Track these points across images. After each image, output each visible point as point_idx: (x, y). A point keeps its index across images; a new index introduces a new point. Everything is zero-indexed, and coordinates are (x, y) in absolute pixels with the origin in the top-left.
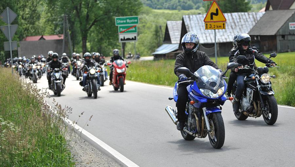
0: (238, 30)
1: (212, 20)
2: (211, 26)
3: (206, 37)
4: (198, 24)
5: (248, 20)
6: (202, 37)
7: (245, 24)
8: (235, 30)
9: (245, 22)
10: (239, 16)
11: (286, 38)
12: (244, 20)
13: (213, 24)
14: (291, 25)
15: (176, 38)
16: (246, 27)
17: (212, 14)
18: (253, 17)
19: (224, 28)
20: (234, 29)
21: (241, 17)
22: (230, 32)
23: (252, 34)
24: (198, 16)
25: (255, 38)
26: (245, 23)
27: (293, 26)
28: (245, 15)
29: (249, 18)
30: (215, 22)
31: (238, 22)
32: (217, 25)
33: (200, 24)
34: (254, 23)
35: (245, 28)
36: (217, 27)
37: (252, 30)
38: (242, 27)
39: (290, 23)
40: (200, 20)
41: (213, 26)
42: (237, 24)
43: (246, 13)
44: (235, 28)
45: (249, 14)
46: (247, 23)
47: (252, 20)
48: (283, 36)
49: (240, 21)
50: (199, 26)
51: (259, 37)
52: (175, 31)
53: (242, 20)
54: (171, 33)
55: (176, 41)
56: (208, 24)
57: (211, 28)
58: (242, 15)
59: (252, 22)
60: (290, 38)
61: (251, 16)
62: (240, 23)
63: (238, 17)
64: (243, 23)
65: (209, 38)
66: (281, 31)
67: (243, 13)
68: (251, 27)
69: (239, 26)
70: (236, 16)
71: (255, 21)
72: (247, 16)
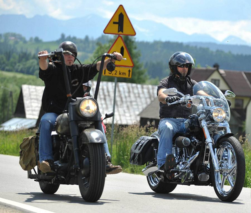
0: (125, 108)
5: (141, 95)
7: (136, 101)
8: (121, 107)
9: (136, 97)
10: (129, 88)
12: (134, 94)
15: (33, 111)
16: (137, 105)
18: (149, 92)
19: (130, 76)
20: (119, 106)
21: (131, 90)
23: (145, 116)
25: (148, 123)
26: (136, 99)
28: (137, 88)
29: (143, 92)
31: (126, 97)
32: (120, 71)
34: (149, 101)
35: (135, 107)
36: (120, 74)
37: (144, 110)
38: (132, 105)
42: (124, 100)
43: (139, 86)
44: (121, 105)
45: (142, 88)
46: (138, 100)
47: (147, 95)
49: (129, 96)
51: (154, 122)
52: (33, 101)
53: (132, 95)
54: (26, 102)
55: (33, 115)
57: (110, 75)
58: (133, 88)
59: (146, 98)
61: (146, 91)
62: (128, 99)
63: (126, 90)
64: (133, 98)
67: (134, 85)
68: (145, 106)
69: (126, 102)
70: (124, 88)
71: (150, 98)
72: (140, 90)
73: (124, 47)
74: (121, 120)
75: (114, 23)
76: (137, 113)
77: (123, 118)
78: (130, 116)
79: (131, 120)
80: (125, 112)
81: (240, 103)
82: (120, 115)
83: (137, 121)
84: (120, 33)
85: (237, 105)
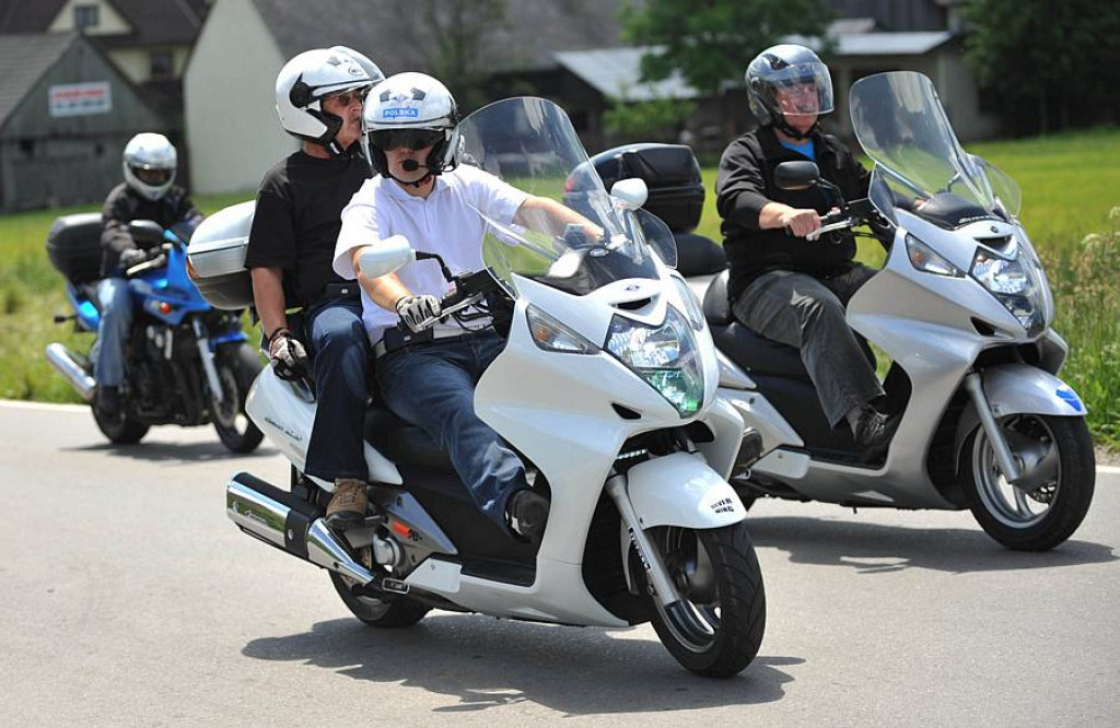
11: (37, 151)
14: (59, 95)
27: (65, 102)
39: (55, 91)
48: (27, 145)
60: (55, 150)
66: (16, 122)
81: (164, 62)
85: (155, 69)
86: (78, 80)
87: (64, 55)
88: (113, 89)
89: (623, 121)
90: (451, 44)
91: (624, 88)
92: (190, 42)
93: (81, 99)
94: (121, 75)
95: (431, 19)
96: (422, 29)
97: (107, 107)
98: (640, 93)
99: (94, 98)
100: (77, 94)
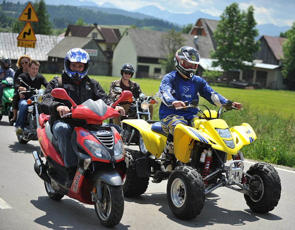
0: (39, 50)
1: (24, 39)
2: (23, 44)
3: (10, 53)
4: (5, 41)
5: (49, 42)
6: (7, 53)
7: (46, 46)
9: (46, 44)
10: (41, 38)
12: (45, 41)
13: (24, 42)
16: (46, 48)
17: (25, 33)
18: (54, 40)
19: (34, 47)
21: (43, 39)
22: (32, 52)
23: (51, 55)
24: (5, 34)
25: (53, 60)
28: (47, 38)
29: (50, 41)
30: (26, 41)
31: (39, 43)
33: (6, 41)
34: (54, 46)
35: (45, 49)
36: (28, 45)
37: (51, 52)
38: (43, 48)
40: (7, 37)
41: (24, 44)
43: (48, 36)
45: (50, 38)
46: (47, 45)
47: (52, 42)
49: (42, 43)
50: (5, 43)
51: (56, 60)
53: (43, 42)
56: (21, 42)
57: (22, 46)
58: (44, 38)
59: (52, 44)
61: (52, 39)
63: (40, 39)
64: (44, 44)
65: (12, 55)
67: (45, 36)
68: (51, 49)
69: (40, 46)
70: (38, 38)
71: (54, 44)
72: (48, 39)
73: (31, 29)
74: (36, 57)
75: (25, 14)
76: (46, 53)
77: (37, 56)
78: (42, 55)
79: (43, 58)
80: (39, 53)
81: (110, 47)
82: (36, 55)
83: (46, 58)
84: (29, 20)
85: (108, 49)
86: (91, 48)
87: (89, 43)
88: (98, 51)
89: (207, 74)
90: (172, 52)
91: (208, 67)
92: (116, 44)
93: (91, 53)
94: (100, 49)
95: (169, 47)
96: (166, 48)
97: (96, 55)
98: (212, 69)
99: (94, 53)
100: (90, 51)
